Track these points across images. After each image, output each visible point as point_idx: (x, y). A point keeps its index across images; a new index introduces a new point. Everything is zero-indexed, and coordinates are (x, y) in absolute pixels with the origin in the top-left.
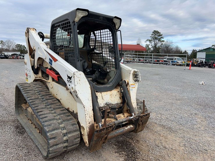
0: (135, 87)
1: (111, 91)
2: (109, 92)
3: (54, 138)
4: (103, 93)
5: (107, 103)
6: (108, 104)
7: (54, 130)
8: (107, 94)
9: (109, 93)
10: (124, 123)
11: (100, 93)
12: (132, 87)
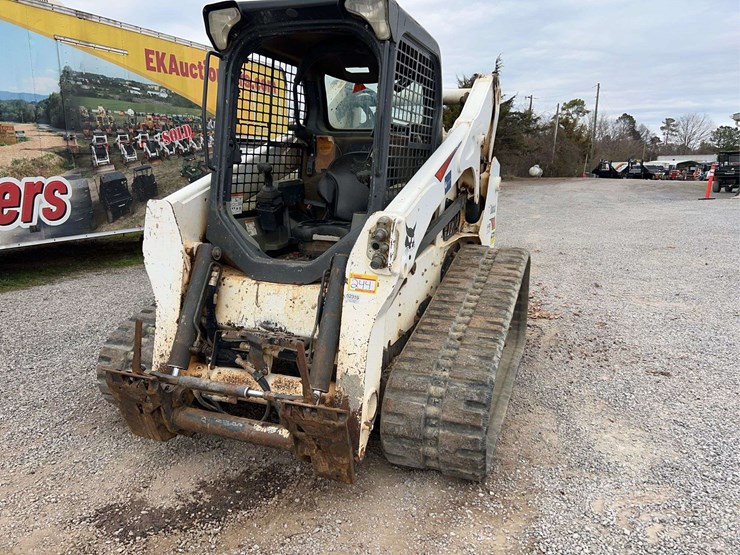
0: (374, 292)
1: (300, 285)
2: (291, 287)
3: (108, 359)
4: (263, 285)
5: (268, 323)
6: (273, 326)
7: (120, 342)
8: (277, 293)
9: (287, 291)
10: (216, 397)
11: (254, 282)
12: (360, 287)
